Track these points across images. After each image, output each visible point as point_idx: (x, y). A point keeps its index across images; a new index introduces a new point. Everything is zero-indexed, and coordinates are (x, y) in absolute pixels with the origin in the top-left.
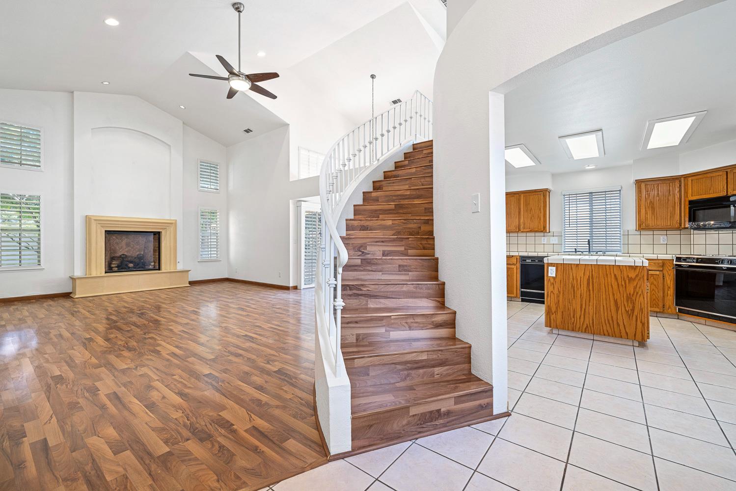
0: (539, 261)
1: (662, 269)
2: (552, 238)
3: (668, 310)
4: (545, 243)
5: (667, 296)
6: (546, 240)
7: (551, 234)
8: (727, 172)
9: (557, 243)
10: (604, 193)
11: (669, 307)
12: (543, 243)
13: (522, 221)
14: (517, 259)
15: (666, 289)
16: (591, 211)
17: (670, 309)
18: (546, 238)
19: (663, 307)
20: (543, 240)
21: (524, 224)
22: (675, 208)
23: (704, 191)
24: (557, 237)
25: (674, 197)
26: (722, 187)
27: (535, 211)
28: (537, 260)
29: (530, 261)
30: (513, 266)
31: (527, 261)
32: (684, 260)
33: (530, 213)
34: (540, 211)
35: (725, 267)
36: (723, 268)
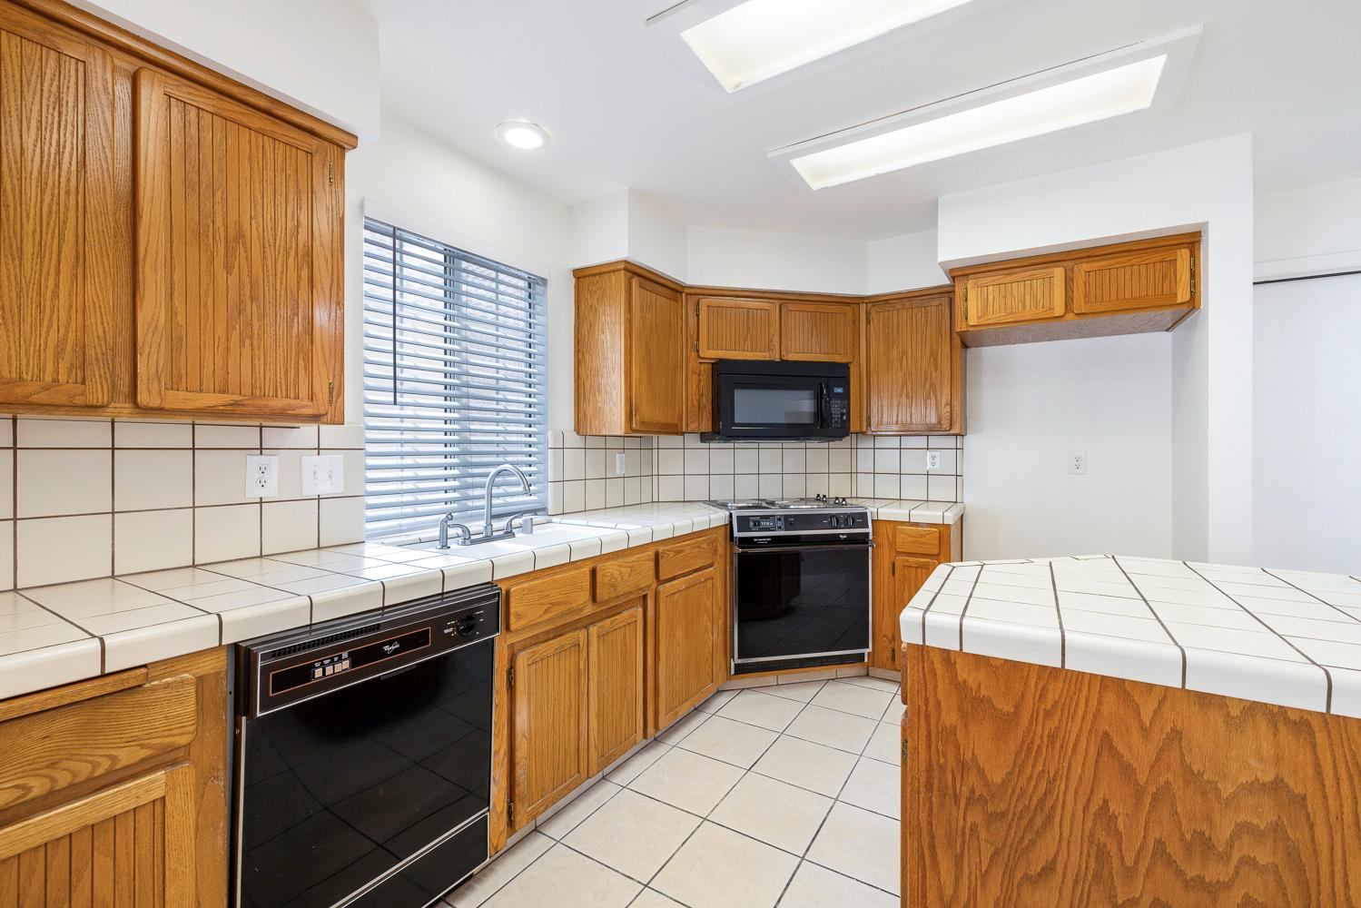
0: (404, 644)
2: (310, 459)
4: (270, 492)
6: (273, 477)
8: (779, 306)
9: (340, 490)
12: (254, 493)
14: (197, 682)
18: (272, 461)
20: (253, 474)
22: (676, 374)
23: (733, 342)
24: (339, 456)
26: (768, 340)
27: (264, 258)
28: (390, 643)
29: (346, 664)
30: (160, 774)
31: (318, 673)
32: (757, 524)
33: (228, 268)
34: (305, 273)
35: (843, 534)
36: (841, 536)
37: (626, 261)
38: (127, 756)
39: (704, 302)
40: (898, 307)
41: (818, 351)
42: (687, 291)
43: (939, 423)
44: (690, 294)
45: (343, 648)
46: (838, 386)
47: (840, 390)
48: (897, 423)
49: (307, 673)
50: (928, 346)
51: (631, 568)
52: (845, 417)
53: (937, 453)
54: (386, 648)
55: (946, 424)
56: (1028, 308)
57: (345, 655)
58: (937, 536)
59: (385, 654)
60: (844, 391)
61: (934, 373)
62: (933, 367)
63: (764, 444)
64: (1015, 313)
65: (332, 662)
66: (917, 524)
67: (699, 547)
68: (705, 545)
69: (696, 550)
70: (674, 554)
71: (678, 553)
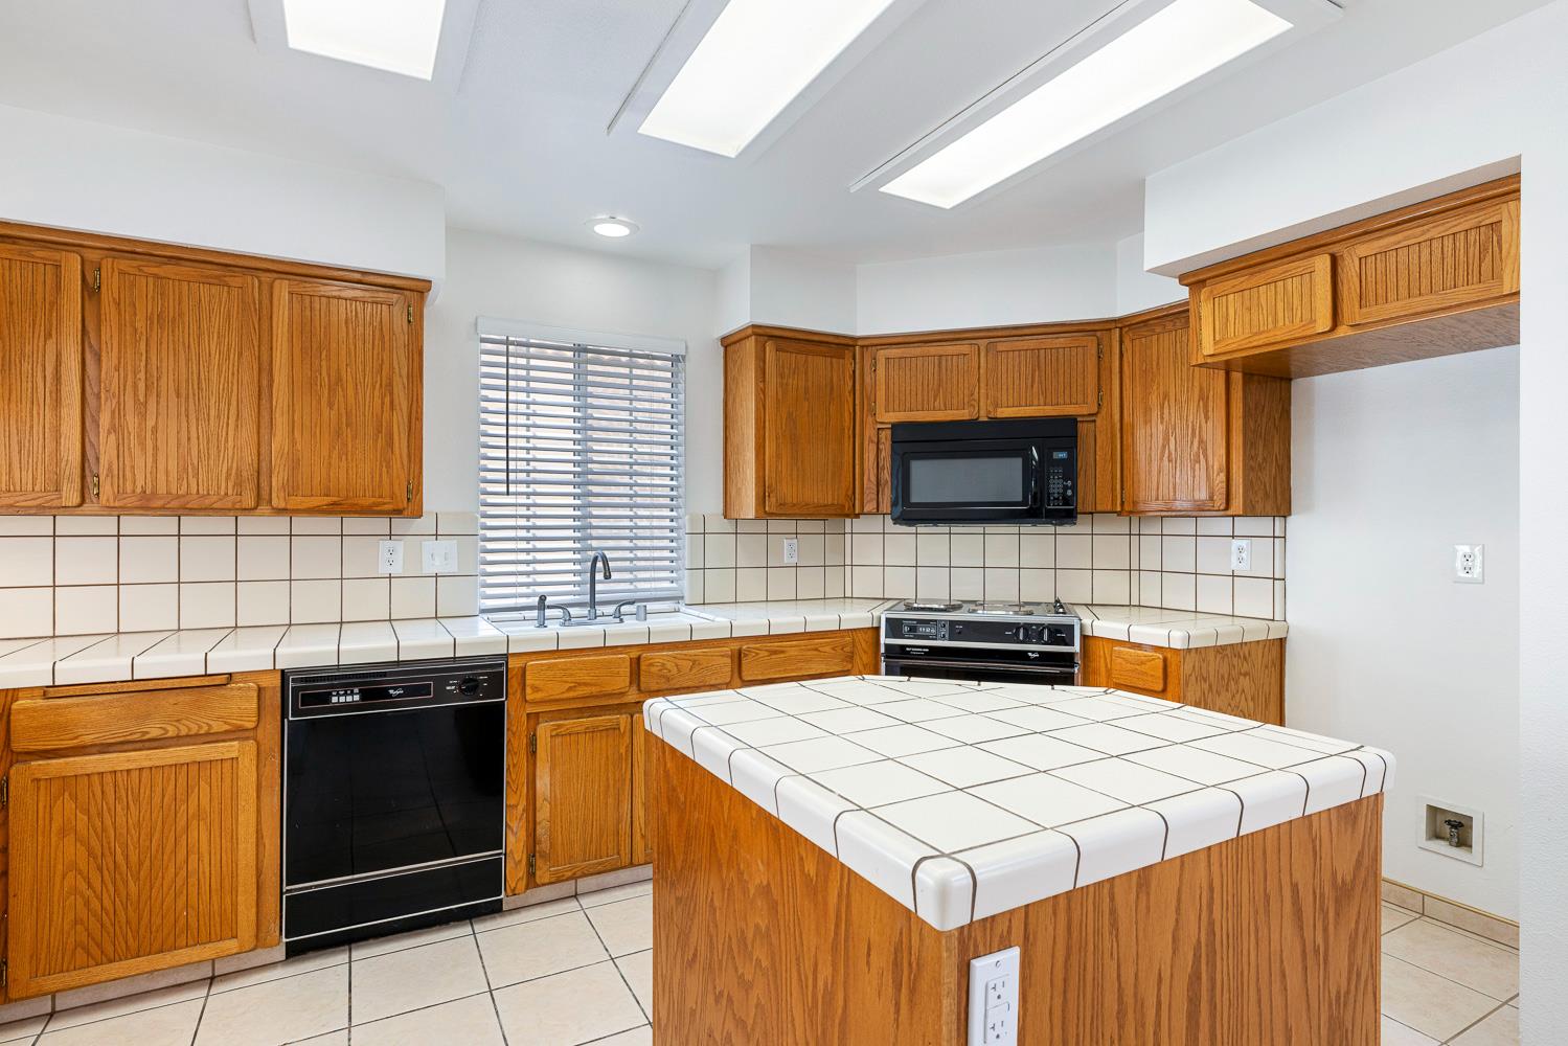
0: (409, 691)
2: (429, 544)
4: (396, 570)
6: (399, 557)
7: (424, 524)
8: (979, 348)
9: (454, 570)
10: (625, 360)
12: (384, 570)
13: (279, 441)
14: (260, 690)
16: (583, 426)
18: (399, 545)
20: (383, 555)
21: (295, 465)
22: (843, 444)
23: (920, 400)
24: (454, 541)
25: (842, 406)
26: (967, 393)
27: (356, 394)
28: (395, 689)
29: (357, 698)
30: (236, 743)
31: (334, 700)
32: (913, 629)
33: (330, 405)
34: (387, 400)
35: (1033, 652)
36: (1030, 654)
37: (754, 326)
38: (218, 727)
39: (882, 354)
40: (1158, 330)
41: (1042, 402)
42: (860, 343)
43: (1211, 499)
44: (867, 346)
45: (355, 685)
46: (1061, 449)
47: (1063, 455)
48: (1157, 499)
49: (326, 698)
50: (1196, 384)
51: (694, 661)
52: (1069, 493)
53: (1244, 543)
54: (391, 691)
55: (1220, 501)
56: (1281, 323)
57: (356, 690)
58: (1161, 665)
59: (391, 696)
60: (1069, 455)
61: (1204, 425)
62: (1203, 416)
63: (990, 528)
64: (1263, 332)
65: (346, 694)
66: (1139, 646)
67: (816, 650)
68: (827, 649)
69: (809, 653)
70: (766, 653)
71: (775, 652)
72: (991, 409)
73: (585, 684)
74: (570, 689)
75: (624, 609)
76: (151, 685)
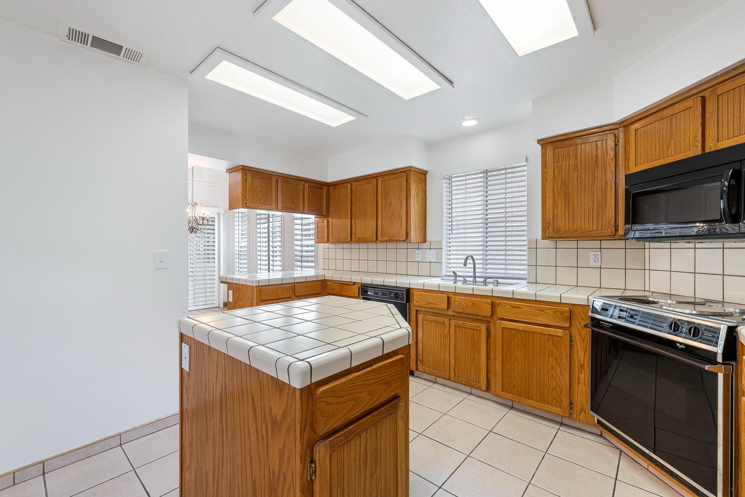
0: (383, 294)
1: (568, 325)
2: (428, 251)
3: (580, 414)
4: (419, 259)
5: (579, 384)
7: (426, 245)
8: (703, 99)
9: (435, 260)
10: (503, 172)
11: (582, 410)
12: (417, 259)
13: (380, 223)
14: (359, 287)
15: (576, 368)
17: (583, 414)
18: (420, 251)
19: (571, 408)
20: (416, 255)
21: (382, 229)
22: (606, 193)
23: (657, 152)
24: (434, 250)
25: (605, 169)
26: (692, 137)
28: (380, 293)
29: (373, 293)
31: (369, 293)
33: (390, 210)
35: (681, 344)
36: (678, 345)
39: (633, 128)
44: (627, 126)
49: (367, 292)
67: (542, 311)
68: (550, 312)
69: (536, 311)
70: (510, 307)
71: (516, 307)
72: (712, 145)
73: (432, 303)
74: (427, 304)
75: (488, 280)
76: (344, 283)
